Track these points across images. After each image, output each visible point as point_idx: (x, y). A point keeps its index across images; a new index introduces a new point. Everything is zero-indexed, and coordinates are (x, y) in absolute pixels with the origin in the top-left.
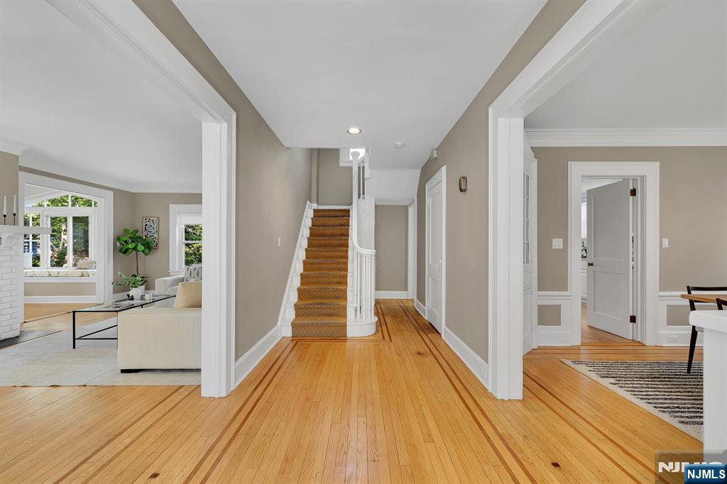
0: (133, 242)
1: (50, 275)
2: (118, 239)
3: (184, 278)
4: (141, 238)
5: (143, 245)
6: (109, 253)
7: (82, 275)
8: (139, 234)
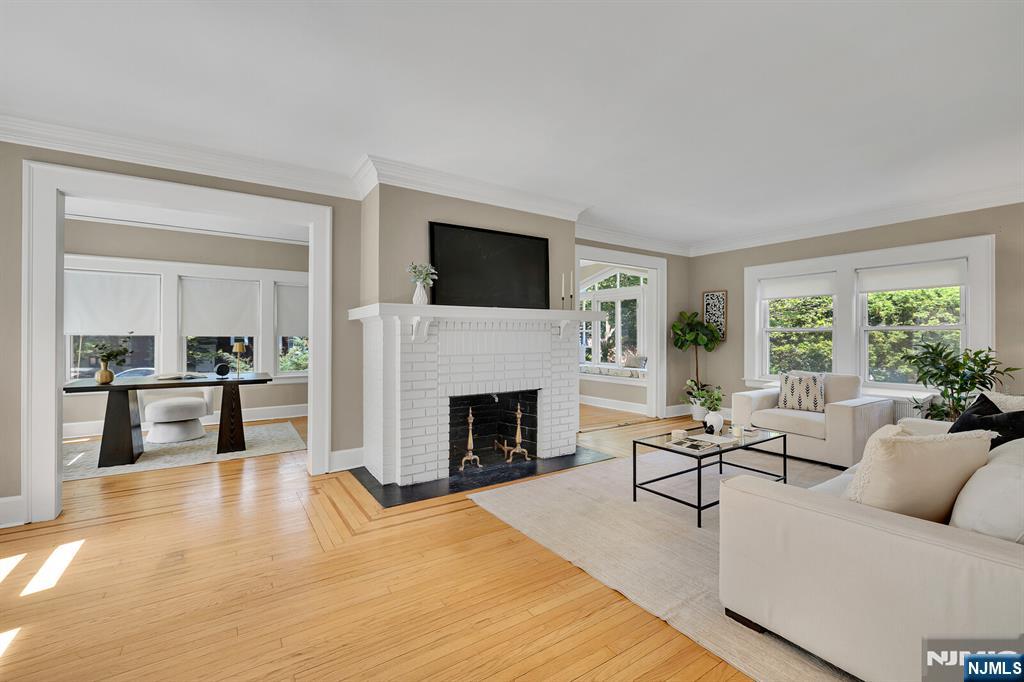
0: (691, 331)
1: (600, 373)
2: (672, 327)
3: (778, 396)
4: (701, 324)
5: (706, 335)
6: (662, 348)
7: (632, 376)
8: (698, 319)
